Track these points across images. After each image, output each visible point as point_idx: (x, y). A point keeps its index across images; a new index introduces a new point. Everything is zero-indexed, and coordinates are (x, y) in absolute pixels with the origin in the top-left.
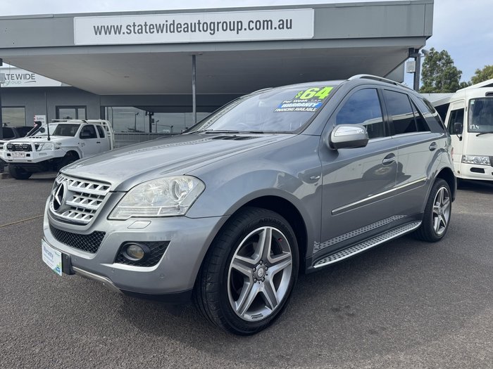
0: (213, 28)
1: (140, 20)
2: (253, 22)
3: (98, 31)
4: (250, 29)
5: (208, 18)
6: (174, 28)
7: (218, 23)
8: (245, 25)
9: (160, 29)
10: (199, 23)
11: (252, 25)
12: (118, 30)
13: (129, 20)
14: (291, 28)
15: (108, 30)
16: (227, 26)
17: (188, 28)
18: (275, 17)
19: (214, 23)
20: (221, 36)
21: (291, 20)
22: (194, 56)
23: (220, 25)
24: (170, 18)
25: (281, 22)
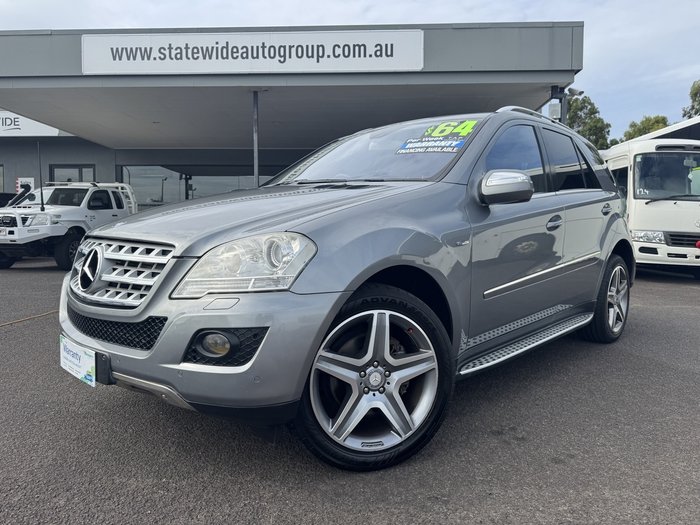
0: (282, 53)
1: (179, 41)
2: (339, 47)
3: (116, 54)
4: (334, 56)
5: (276, 40)
6: (228, 52)
7: (290, 47)
8: (329, 51)
9: (207, 53)
10: (264, 47)
11: (339, 51)
12: (146, 54)
13: (164, 40)
14: (392, 55)
15: (131, 54)
16: (303, 52)
17: (247, 53)
18: (370, 40)
19: (285, 47)
20: (294, 65)
21: (392, 45)
22: (256, 93)
23: (294, 50)
24: (222, 39)
25: (379, 48)
